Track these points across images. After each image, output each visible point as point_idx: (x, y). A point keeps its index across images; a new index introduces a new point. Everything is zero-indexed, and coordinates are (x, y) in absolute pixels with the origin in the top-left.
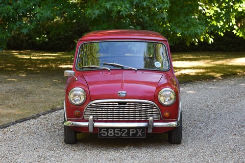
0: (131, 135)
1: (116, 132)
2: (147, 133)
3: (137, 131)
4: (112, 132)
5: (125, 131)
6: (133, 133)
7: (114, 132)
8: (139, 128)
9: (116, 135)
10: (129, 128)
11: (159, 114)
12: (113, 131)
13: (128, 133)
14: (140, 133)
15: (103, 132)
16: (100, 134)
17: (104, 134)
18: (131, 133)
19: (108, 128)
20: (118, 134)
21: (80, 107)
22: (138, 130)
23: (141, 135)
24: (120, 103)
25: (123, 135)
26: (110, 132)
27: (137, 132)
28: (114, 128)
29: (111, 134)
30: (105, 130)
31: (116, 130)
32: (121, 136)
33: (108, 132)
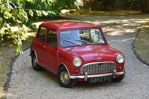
1: (98, 79)
2: (113, 79)
4: (96, 80)
5: (102, 78)
9: (97, 81)
10: (104, 77)
11: (117, 68)
13: (103, 80)
14: (109, 79)
15: (91, 80)
16: (90, 81)
18: (105, 79)
19: (94, 78)
20: (98, 80)
22: (108, 77)
24: (99, 64)
25: (101, 81)
29: (95, 81)
32: (100, 81)
33: (94, 80)
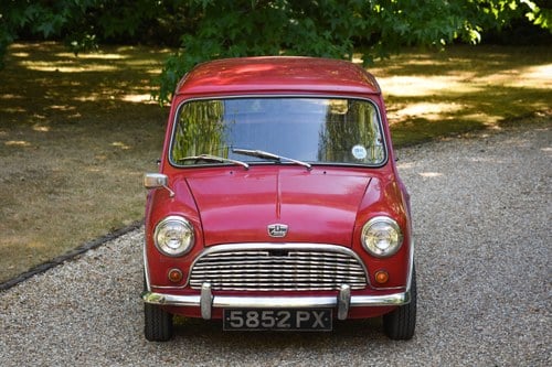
0: (298, 326)
1: (264, 318)
2: (336, 321)
3: (312, 315)
4: (254, 319)
5: (284, 316)
6: (302, 319)
7: (260, 318)
8: (318, 309)
9: (264, 324)
10: (293, 310)
11: (364, 276)
12: (257, 316)
13: (292, 320)
14: (319, 321)
15: (233, 318)
16: (228, 323)
17: (238, 322)
18: (299, 320)
19: (245, 311)
20: (268, 322)
21: (182, 260)
22: (315, 313)
23: (322, 326)
24: (273, 252)
25: (281, 324)
26: (250, 319)
27: (313, 319)
28: (260, 310)
29: (252, 322)
30: (240, 313)
31: (264, 313)
32: (275, 327)
33: (245, 319)
